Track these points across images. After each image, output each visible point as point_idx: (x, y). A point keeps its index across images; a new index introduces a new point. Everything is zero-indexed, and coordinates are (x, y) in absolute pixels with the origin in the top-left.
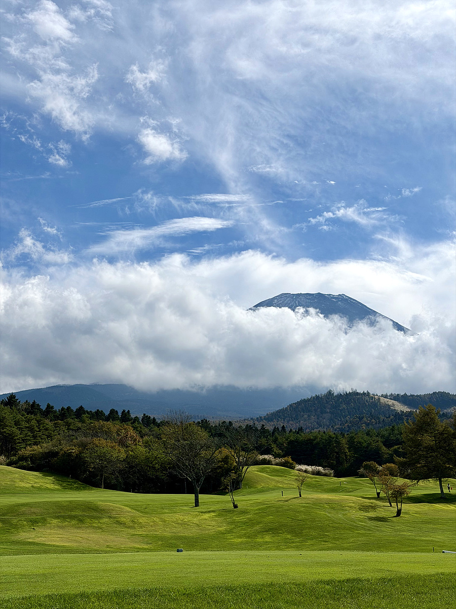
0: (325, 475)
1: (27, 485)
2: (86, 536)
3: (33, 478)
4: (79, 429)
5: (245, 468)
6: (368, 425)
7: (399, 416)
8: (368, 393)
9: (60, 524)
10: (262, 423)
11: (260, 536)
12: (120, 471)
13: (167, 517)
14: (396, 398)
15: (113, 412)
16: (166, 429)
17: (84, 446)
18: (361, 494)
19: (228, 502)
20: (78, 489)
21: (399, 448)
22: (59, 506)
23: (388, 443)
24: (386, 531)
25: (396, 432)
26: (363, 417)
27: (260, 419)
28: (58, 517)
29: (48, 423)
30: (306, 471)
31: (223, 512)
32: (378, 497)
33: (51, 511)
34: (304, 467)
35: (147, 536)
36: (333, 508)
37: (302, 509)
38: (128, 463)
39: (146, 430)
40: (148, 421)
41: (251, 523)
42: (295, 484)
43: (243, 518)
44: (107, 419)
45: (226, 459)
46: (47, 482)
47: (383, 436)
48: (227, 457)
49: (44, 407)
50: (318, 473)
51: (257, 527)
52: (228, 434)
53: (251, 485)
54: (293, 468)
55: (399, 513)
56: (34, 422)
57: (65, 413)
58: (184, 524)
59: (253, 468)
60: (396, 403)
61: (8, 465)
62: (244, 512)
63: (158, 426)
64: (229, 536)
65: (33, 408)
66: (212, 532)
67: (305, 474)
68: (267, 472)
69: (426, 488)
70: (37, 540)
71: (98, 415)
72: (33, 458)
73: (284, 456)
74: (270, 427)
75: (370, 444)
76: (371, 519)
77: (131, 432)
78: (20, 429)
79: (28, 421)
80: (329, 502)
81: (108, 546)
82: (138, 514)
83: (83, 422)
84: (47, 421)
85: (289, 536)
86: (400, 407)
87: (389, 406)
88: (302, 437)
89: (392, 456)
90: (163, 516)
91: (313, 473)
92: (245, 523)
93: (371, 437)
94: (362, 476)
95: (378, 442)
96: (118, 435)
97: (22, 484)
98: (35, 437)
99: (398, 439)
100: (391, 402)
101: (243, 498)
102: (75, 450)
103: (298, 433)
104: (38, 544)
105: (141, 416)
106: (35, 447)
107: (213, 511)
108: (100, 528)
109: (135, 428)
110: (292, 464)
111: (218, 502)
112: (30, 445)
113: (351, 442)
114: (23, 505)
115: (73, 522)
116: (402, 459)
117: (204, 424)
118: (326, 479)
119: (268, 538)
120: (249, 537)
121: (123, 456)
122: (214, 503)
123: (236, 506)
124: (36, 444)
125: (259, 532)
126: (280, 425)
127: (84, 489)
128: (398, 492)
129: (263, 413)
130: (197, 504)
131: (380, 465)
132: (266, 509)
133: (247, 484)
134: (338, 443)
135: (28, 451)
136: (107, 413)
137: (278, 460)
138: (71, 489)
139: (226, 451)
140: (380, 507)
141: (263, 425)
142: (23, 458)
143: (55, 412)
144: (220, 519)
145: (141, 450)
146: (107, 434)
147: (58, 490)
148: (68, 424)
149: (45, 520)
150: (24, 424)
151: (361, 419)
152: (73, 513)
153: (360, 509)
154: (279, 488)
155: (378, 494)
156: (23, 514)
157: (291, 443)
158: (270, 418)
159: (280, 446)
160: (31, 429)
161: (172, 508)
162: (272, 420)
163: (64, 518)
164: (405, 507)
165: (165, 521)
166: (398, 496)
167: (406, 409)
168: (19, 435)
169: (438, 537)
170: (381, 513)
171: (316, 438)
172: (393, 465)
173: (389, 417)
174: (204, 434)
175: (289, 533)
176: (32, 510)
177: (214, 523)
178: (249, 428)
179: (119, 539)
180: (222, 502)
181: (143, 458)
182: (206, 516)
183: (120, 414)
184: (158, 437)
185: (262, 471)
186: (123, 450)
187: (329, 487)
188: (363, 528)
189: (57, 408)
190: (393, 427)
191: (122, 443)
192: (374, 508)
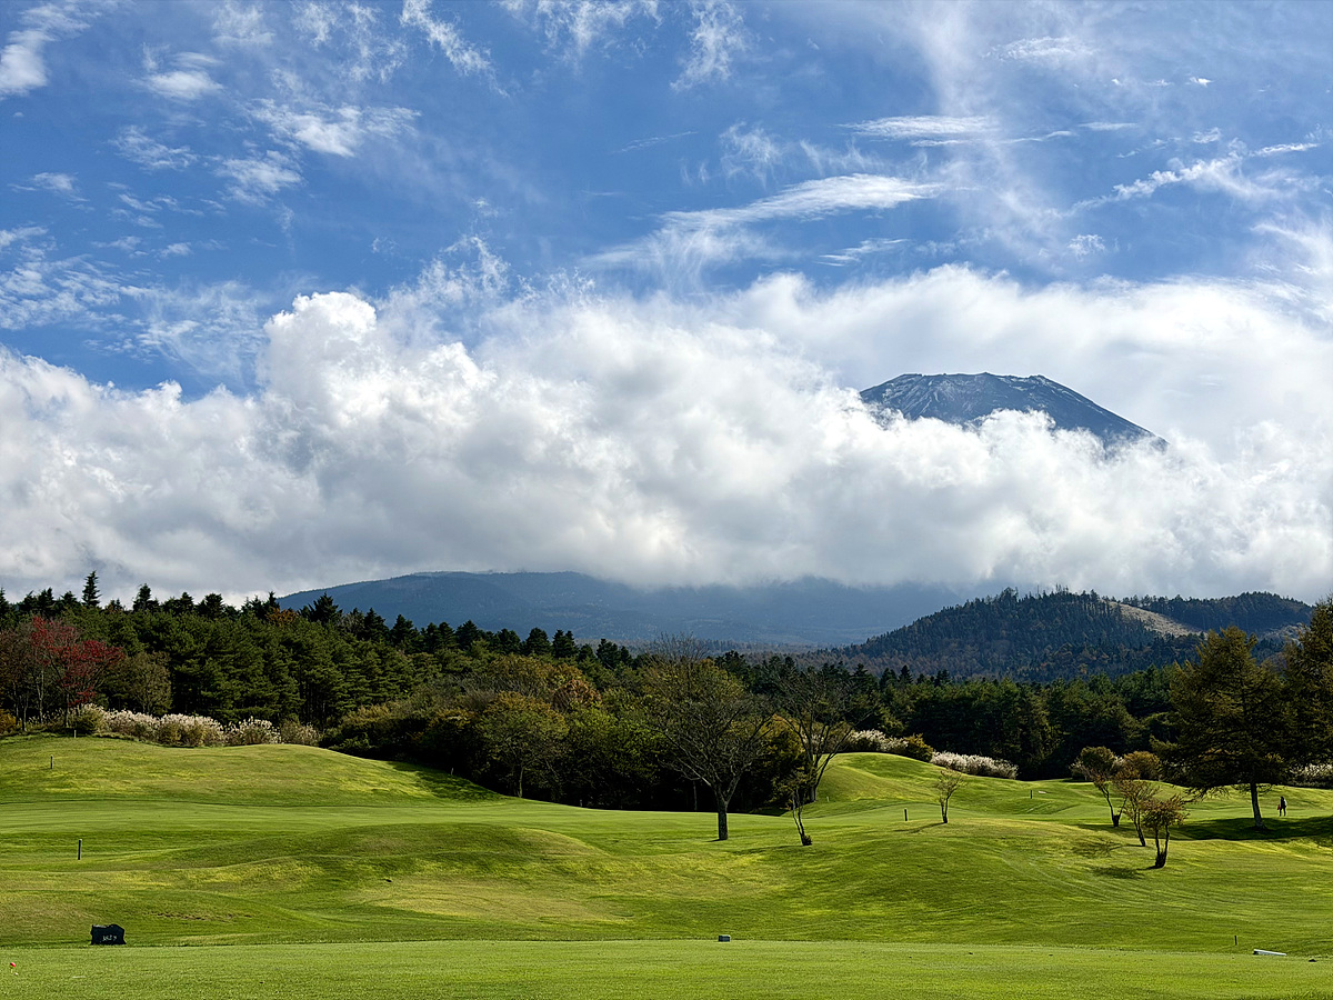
0: (997, 775)
1: (364, 789)
2: (495, 897)
3: (376, 774)
4: (467, 670)
5: (824, 757)
6: (1092, 665)
7: (1165, 649)
8: (1094, 595)
9: (442, 872)
10: (857, 660)
11: (859, 904)
12: (556, 763)
13: (663, 861)
14: (1158, 606)
15: (537, 634)
16: (654, 674)
17: (479, 707)
18: (1078, 818)
19: (789, 831)
20: (467, 797)
21: (1162, 718)
22: (436, 832)
23: (1137, 707)
24: (1132, 899)
25: (1157, 683)
26: (1082, 649)
27: (852, 651)
28: (437, 858)
29: (403, 658)
30: (954, 767)
31: (780, 854)
32: (1116, 825)
33: (422, 844)
34: (950, 757)
35: (622, 900)
36: (1017, 848)
37: (950, 849)
38: (574, 745)
39: (608, 675)
40: (611, 655)
41: (839, 877)
42: (934, 795)
43: (823, 866)
44: (525, 650)
45: (782, 740)
46: (406, 782)
47: (1126, 693)
48: (784, 735)
49: (390, 623)
50: (982, 771)
51: (853, 886)
52: (785, 687)
53: (835, 794)
54: (927, 759)
55: (1161, 860)
56: (372, 656)
57: (435, 638)
58: (697, 876)
59: (840, 759)
60: (1155, 616)
61: (324, 744)
62: (824, 854)
63: (635, 664)
64: (793, 903)
65: (368, 626)
66: (757, 894)
67: (954, 774)
68: (870, 768)
69: (1222, 806)
70: (397, 904)
71: (505, 641)
72: (373, 731)
73: (907, 734)
74: (874, 669)
75: (1097, 709)
76: (1099, 872)
77: (579, 680)
78: (344, 670)
79: (360, 653)
80: (1008, 836)
81: (542, 920)
82: (599, 853)
83: (475, 655)
84: (399, 654)
85: (922, 906)
86: (1165, 627)
87: (1140, 623)
88: (947, 691)
89: (1145, 734)
90: (652, 859)
91: (971, 771)
92: (826, 876)
93: (1100, 693)
94: (1079, 778)
95: (1115, 704)
96: (551, 684)
97: (355, 787)
98: (374, 687)
99: (1160, 700)
100: (1144, 616)
101: (820, 823)
102: (462, 717)
103: (937, 683)
104: (399, 912)
105: (595, 644)
106: (377, 709)
107: (759, 851)
108: (522, 881)
109: (585, 670)
110: (925, 750)
111: (768, 832)
112: (365, 703)
113: (1055, 703)
114: (364, 831)
115: (468, 868)
116: (1168, 745)
117: (732, 662)
118: (998, 782)
119: (876, 909)
120: (835, 906)
121: (562, 729)
122: (758, 833)
123: (806, 841)
124: (376, 701)
125: (858, 897)
126: (898, 663)
127: (483, 797)
128: (1158, 815)
129: (860, 638)
130: (723, 833)
131: (1119, 754)
132: (870, 848)
133: (827, 793)
134: (1026, 706)
135: (363, 716)
136: (523, 637)
137: (894, 742)
138: (455, 797)
139: (781, 722)
140: (1120, 846)
141: (861, 666)
142: (351, 732)
143: (415, 634)
144: (775, 868)
145: (600, 718)
146: (529, 683)
147: (428, 799)
148: (443, 661)
149: (412, 863)
150: (352, 660)
151: (1077, 651)
152: (467, 850)
153: (1076, 851)
154: (897, 802)
155: (1116, 819)
156: (365, 849)
157: (922, 704)
158: (875, 647)
159: (898, 712)
160: (367, 671)
161: (671, 841)
162: (878, 654)
163: (449, 859)
164: (1176, 847)
165: (657, 870)
166: (1160, 823)
167: (1179, 631)
168: (342, 685)
169: (1247, 913)
170: (1121, 860)
171: (977, 694)
172: (1149, 755)
173: (1141, 648)
174: (734, 685)
175: (922, 898)
176: (384, 841)
177: (761, 876)
178: (830, 672)
179: (564, 906)
180: (775, 831)
181: (603, 734)
182: (744, 860)
183: (551, 640)
184: (636, 690)
185: (859, 764)
186: (561, 718)
187: (1005, 800)
188: (1083, 891)
189: (420, 625)
190: (1150, 671)
191: (560, 702)
192: (1106, 848)
